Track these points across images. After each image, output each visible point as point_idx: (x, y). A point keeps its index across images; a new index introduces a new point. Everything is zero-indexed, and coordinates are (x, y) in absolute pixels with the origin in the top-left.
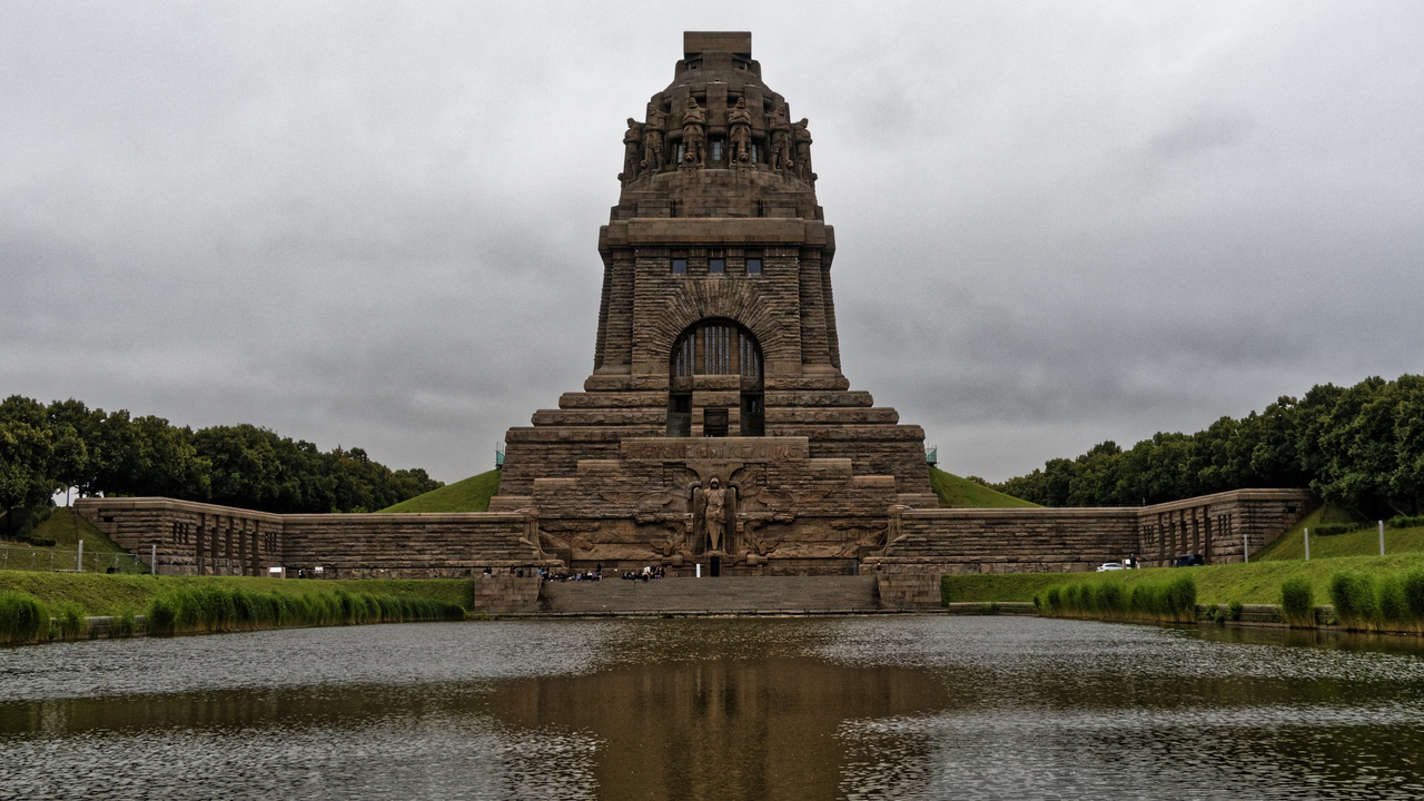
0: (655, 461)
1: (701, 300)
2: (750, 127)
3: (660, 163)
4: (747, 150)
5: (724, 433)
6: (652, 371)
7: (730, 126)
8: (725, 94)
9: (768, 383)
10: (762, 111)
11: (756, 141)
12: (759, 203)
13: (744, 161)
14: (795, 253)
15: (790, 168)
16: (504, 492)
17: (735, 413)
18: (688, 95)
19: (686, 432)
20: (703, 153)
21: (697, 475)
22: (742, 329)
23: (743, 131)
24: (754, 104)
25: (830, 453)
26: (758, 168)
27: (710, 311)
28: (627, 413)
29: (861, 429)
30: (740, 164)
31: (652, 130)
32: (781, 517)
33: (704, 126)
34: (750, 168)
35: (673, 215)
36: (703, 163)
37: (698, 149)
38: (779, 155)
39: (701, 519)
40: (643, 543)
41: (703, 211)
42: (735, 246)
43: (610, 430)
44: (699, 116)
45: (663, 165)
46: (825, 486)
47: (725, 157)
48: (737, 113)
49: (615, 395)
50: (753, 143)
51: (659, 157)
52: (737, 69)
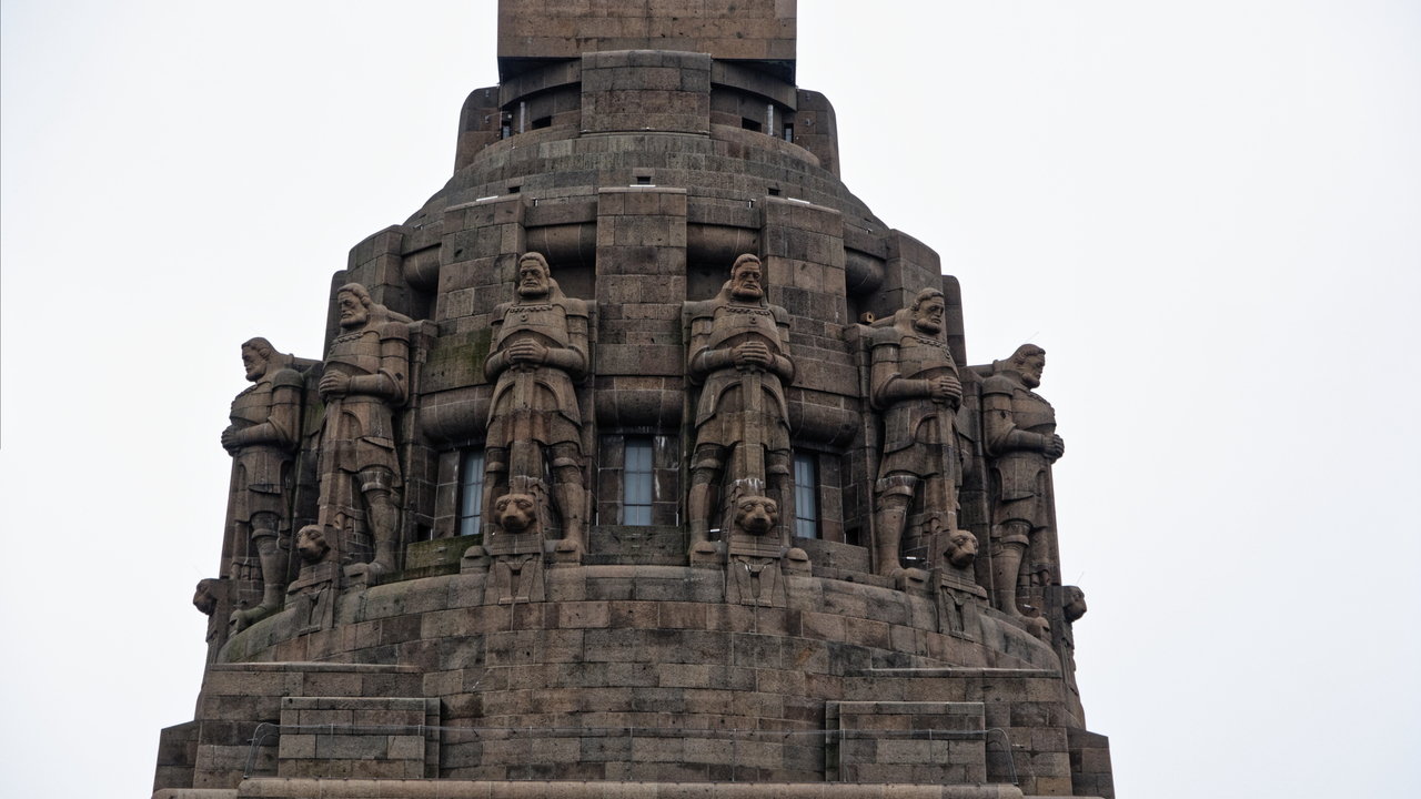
2: (786, 380)
3: (382, 536)
4: (773, 482)
7: (696, 379)
8: (679, 235)
10: (839, 312)
11: (813, 442)
12: (820, 717)
13: (757, 530)
15: (960, 564)
18: (512, 240)
20: (575, 496)
23: (756, 401)
24: (807, 281)
26: (820, 563)
30: (739, 543)
31: (353, 392)
33: (579, 377)
34: (782, 562)
35: (438, 768)
36: (573, 540)
37: (555, 475)
38: (914, 504)
41: (570, 751)
44: (558, 331)
45: (396, 545)
47: (671, 511)
48: (729, 322)
50: (799, 452)
51: (380, 509)
52: (731, 130)
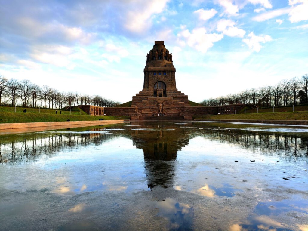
0: (152, 100)
1: (158, 79)
2: (164, 54)
5: (161, 96)
6: (151, 89)
9: (167, 90)
12: (165, 65)
13: (163, 59)
14: (170, 72)
15: (169, 60)
16: (132, 105)
17: (163, 94)
18: (155, 50)
19: (156, 97)
20: (158, 58)
21: (158, 102)
22: (163, 83)
25: (175, 99)
27: (159, 80)
28: (148, 94)
29: (180, 96)
31: (150, 55)
32: (169, 108)
33: (158, 54)
36: (158, 60)
38: (168, 58)
39: (159, 108)
40: (151, 111)
41: (158, 66)
42: (162, 71)
43: (146, 96)
45: (152, 60)
46: (174, 104)
49: (147, 92)
50: (164, 57)
52: (162, 46)
